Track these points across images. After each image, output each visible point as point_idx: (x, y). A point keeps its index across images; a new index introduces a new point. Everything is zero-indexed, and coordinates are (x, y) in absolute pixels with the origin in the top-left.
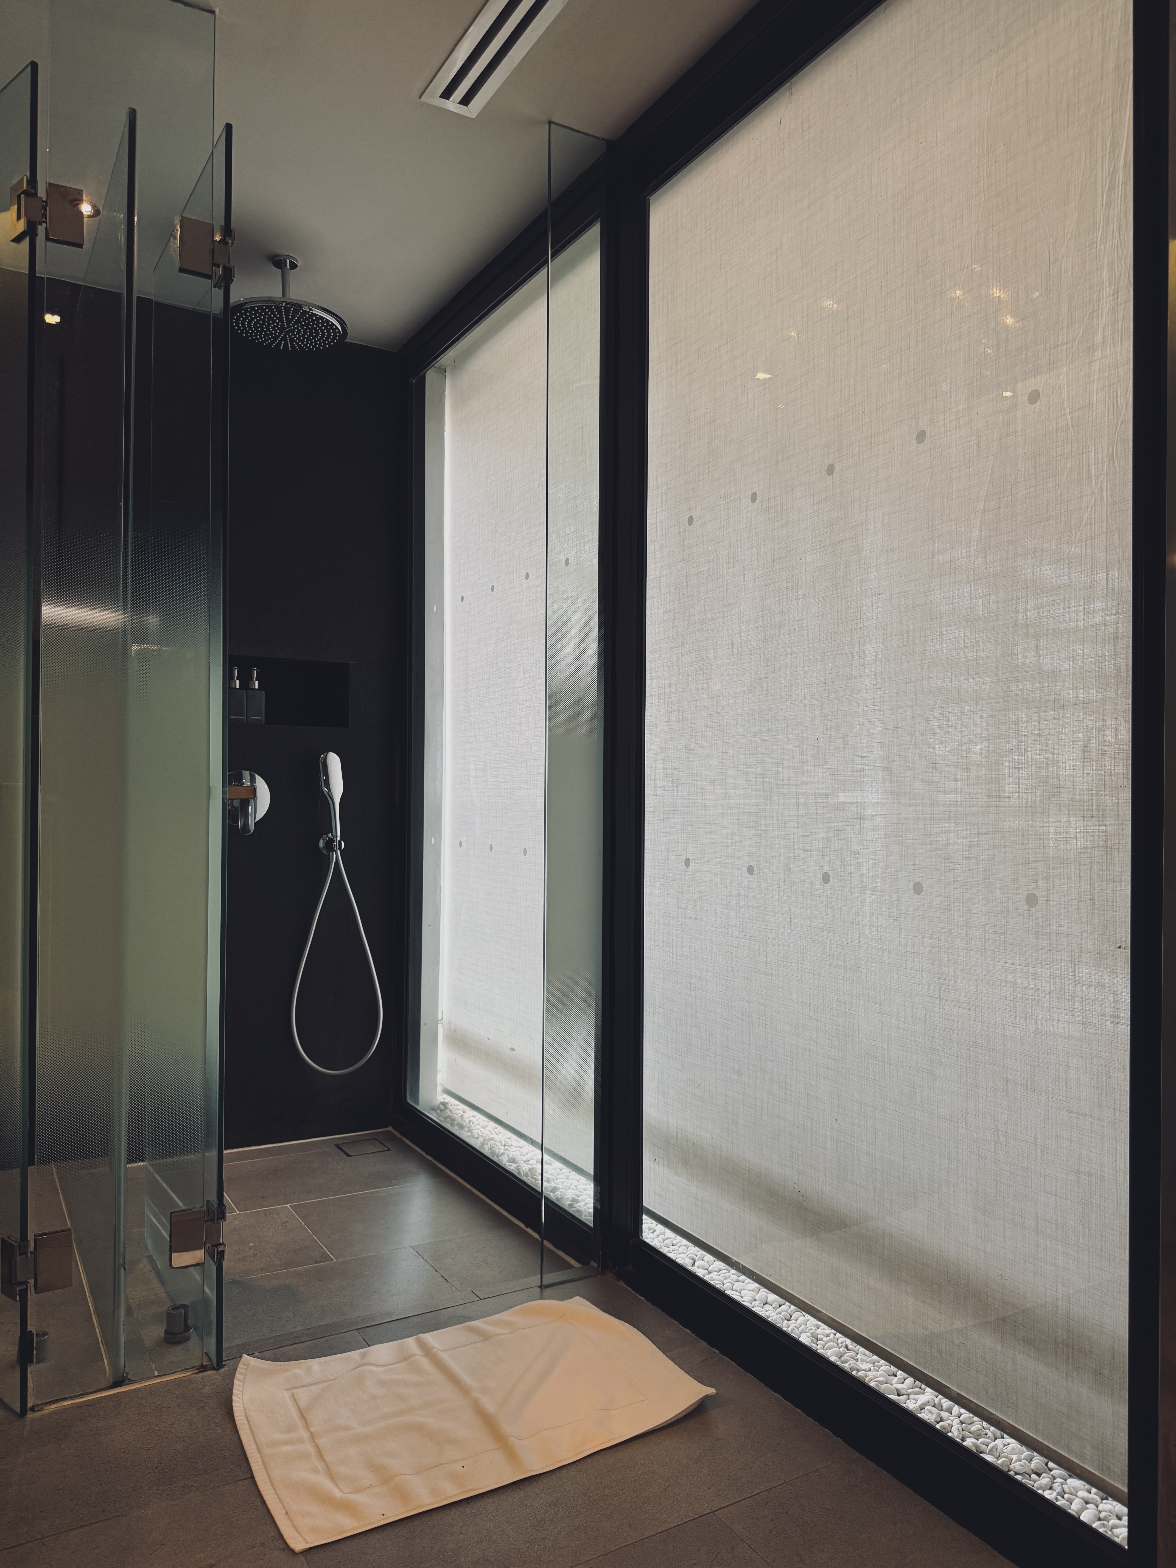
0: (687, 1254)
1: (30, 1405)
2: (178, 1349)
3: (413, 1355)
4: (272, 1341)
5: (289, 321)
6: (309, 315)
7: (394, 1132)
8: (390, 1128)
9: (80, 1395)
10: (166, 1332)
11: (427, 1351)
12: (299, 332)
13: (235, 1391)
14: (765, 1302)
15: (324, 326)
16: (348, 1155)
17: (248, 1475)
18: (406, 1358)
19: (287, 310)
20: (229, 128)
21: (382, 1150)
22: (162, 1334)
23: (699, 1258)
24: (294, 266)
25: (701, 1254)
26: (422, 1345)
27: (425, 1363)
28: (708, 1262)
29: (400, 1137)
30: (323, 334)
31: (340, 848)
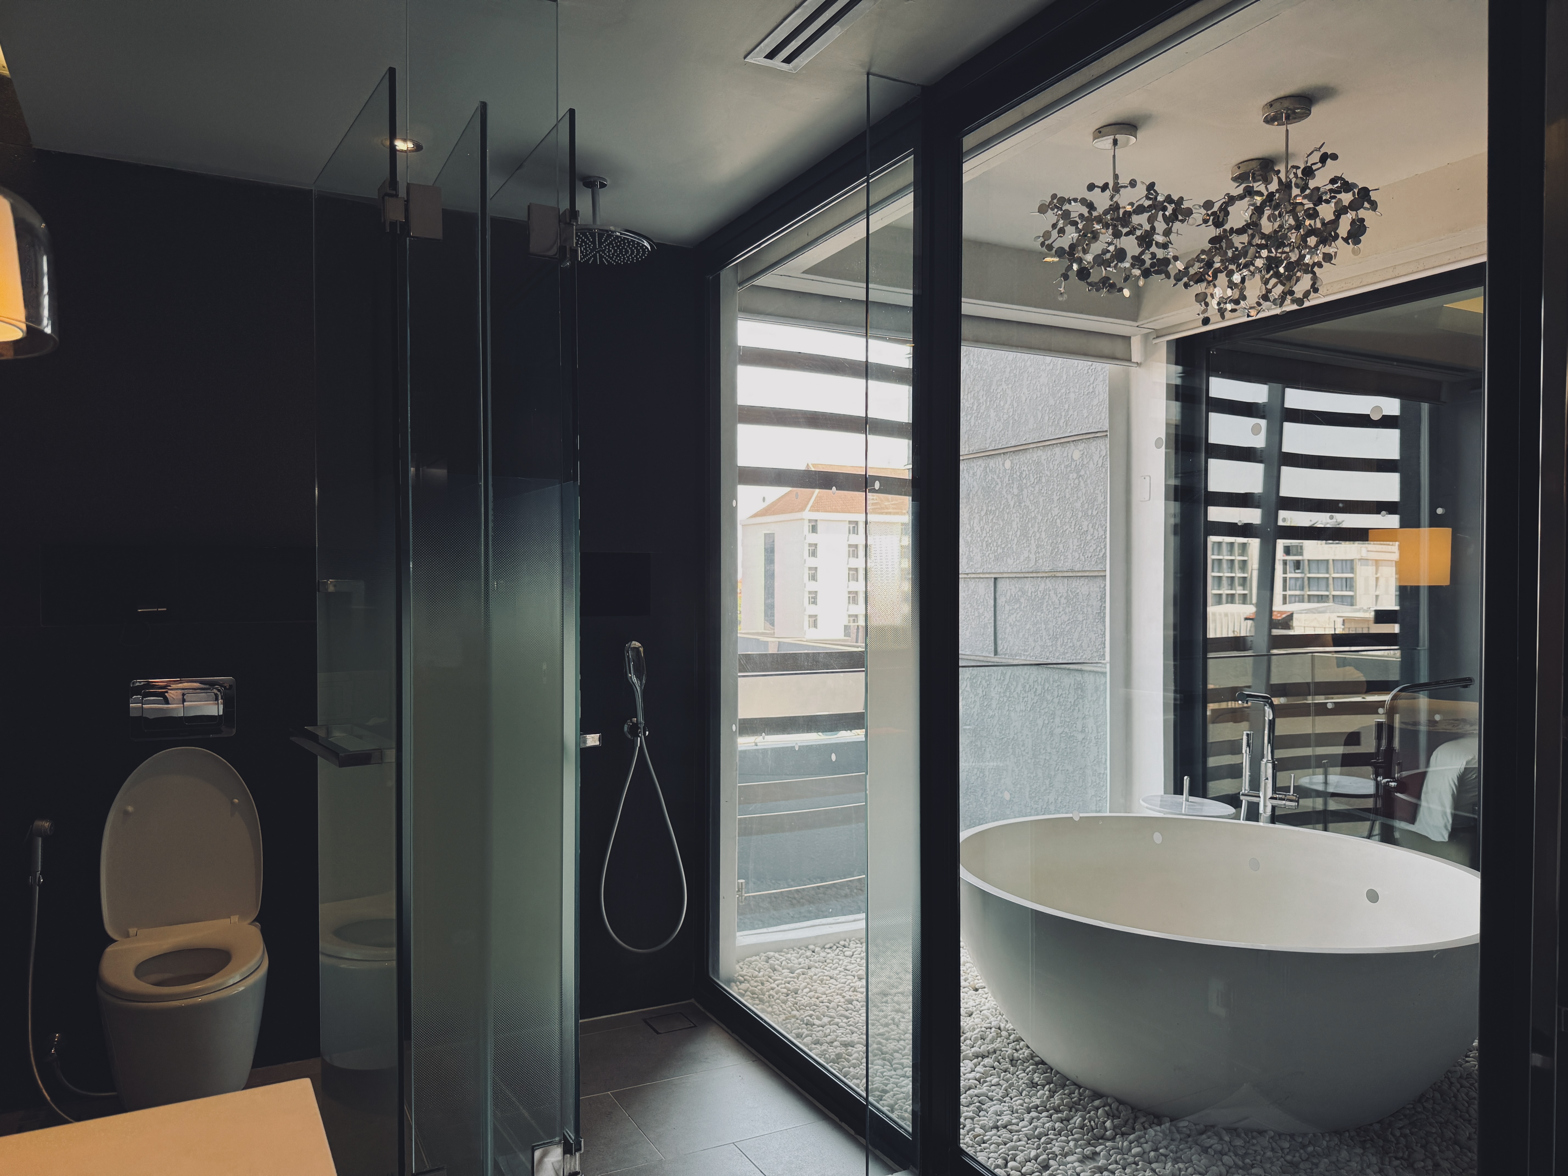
0: (999, 1152)
5: (600, 243)
6: (621, 239)
7: (697, 1004)
8: (693, 1000)
12: (609, 251)
15: (635, 247)
16: (658, 1033)
19: (601, 236)
20: (572, 112)
21: (689, 1026)
23: (1011, 1158)
24: (603, 186)
25: (1012, 1154)
28: (1020, 1163)
29: (703, 1010)
30: (633, 252)
31: (645, 734)
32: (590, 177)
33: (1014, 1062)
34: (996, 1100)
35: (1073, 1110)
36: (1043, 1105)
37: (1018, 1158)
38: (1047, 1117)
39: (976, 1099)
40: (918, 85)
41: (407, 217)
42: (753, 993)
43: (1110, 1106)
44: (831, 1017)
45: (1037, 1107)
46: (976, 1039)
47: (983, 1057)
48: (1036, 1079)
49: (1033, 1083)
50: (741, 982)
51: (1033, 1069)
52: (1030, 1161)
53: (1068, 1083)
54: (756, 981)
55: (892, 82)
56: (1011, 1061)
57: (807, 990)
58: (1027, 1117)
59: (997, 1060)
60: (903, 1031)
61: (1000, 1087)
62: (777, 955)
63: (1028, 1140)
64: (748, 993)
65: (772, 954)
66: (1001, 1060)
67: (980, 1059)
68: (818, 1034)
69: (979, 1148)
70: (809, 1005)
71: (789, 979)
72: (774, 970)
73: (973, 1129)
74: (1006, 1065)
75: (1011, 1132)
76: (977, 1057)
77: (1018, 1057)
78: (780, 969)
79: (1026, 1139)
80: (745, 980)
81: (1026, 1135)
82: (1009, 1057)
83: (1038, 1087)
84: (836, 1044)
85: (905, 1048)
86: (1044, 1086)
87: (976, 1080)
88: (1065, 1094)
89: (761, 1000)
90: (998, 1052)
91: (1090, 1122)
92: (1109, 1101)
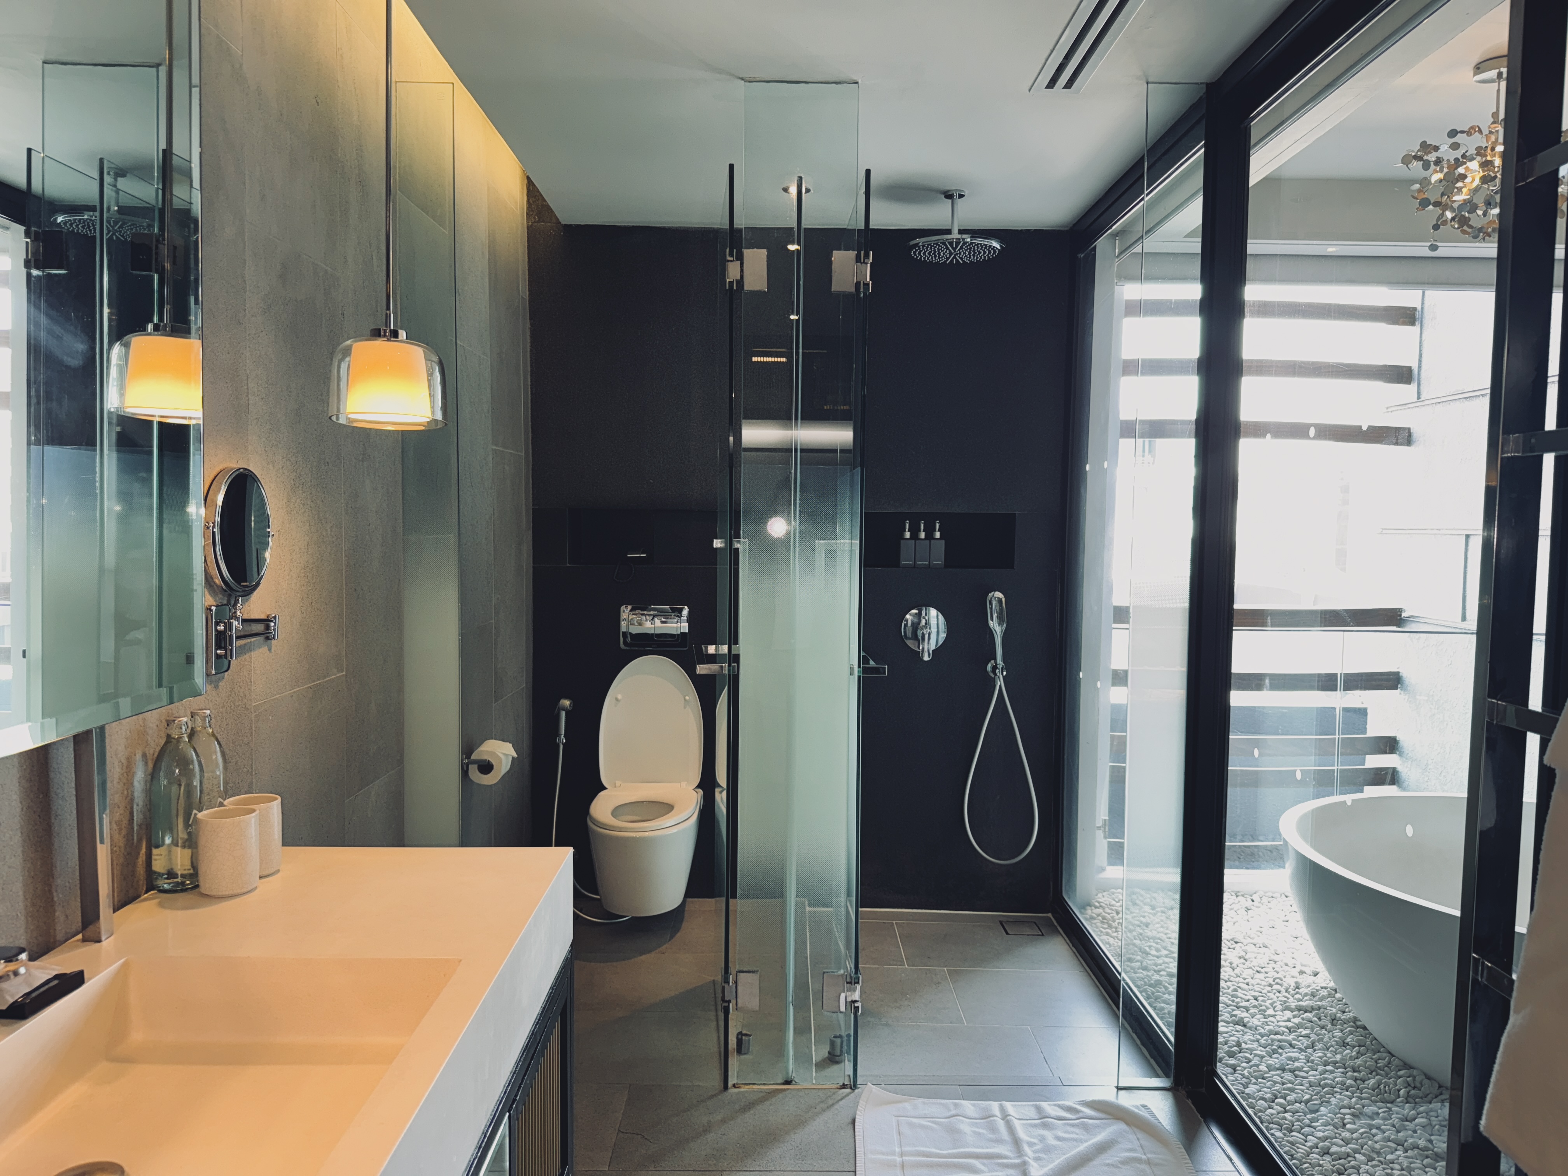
1: (730, 1083)
2: (835, 1068)
3: (993, 1116)
4: (897, 1078)
5: (954, 249)
7: (1051, 918)
8: (1049, 914)
9: (764, 1084)
10: (829, 1053)
11: (1005, 1116)
13: (859, 1108)
14: (1326, 1151)
16: (1007, 933)
17: (853, 1169)
18: (987, 1116)
21: (1038, 934)
22: (827, 1055)
25: (1284, 1093)
26: (1002, 1109)
27: (1001, 1125)
29: (1055, 923)
30: (985, 253)
31: (1002, 674)
32: (948, 191)
33: (1335, 1021)
34: (1297, 1048)
35: (1374, 1073)
36: (1343, 1062)
37: (1288, 1098)
38: (1342, 1073)
39: (1277, 1043)
40: (1201, 83)
41: (742, 276)
42: (1104, 918)
43: (1414, 1077)
44: (1170, 951)
45: (1335, 1063)
46: (1306, 995)
47: (1306, 1011)
48: (1349, 1040)
49: (1344, 1043)
50: (1096, 907)
51: (1350, 1031)
52: (1300, 1103)
53: (1382, 1050)
54: (1111, 909)
55: (1173, 85)
56: (1333, 1020)
57: (1158, 925)
58: (1321, 1068)
59: (1318, 1016)
60: (1236, 975)
61: (1308, 1038)
62: (1142, 892)
63: (1311, 1086)
64: (1100, 918)
65: (1138, 890)
66: (1322, 1017)
67: (1301, 1012)
68: (1149, 962)
69: (1254, 1081)
70: (1154, 938)
71: (1146, 914)
72: (1135, 904)
73: (1257, 1066)
74: (1326, 1022)
75: (1296, 1076)
76: (1299, 1010)
77: (1340, 1017)
78: (1141, 904)
79: (1308, 1085)
80: (1101, 906)
81: (1310, 1082)
82: (1331, 1016)
83: (1348, 1047)
84: (1163, 973)
85: (1229, 988)
86: (1354, 1047)
87: (1287, 1028)
88: (1372, 1059)
89: (1110, 926)
90: (1322, 1010)
91: (1385, 1087)
92: (1415, 1072)
